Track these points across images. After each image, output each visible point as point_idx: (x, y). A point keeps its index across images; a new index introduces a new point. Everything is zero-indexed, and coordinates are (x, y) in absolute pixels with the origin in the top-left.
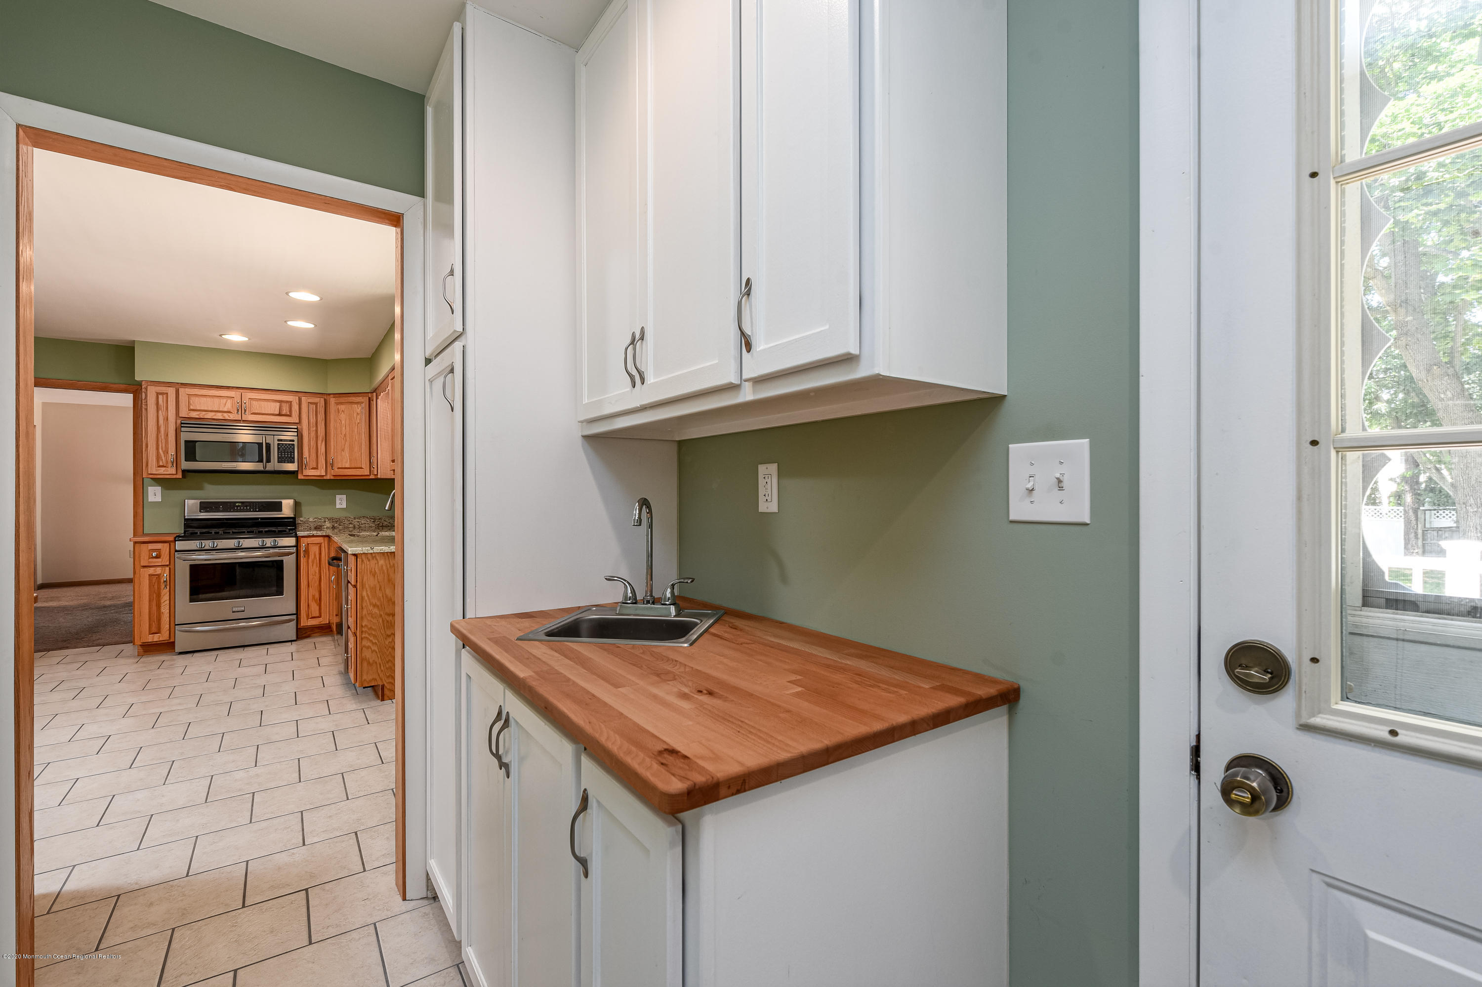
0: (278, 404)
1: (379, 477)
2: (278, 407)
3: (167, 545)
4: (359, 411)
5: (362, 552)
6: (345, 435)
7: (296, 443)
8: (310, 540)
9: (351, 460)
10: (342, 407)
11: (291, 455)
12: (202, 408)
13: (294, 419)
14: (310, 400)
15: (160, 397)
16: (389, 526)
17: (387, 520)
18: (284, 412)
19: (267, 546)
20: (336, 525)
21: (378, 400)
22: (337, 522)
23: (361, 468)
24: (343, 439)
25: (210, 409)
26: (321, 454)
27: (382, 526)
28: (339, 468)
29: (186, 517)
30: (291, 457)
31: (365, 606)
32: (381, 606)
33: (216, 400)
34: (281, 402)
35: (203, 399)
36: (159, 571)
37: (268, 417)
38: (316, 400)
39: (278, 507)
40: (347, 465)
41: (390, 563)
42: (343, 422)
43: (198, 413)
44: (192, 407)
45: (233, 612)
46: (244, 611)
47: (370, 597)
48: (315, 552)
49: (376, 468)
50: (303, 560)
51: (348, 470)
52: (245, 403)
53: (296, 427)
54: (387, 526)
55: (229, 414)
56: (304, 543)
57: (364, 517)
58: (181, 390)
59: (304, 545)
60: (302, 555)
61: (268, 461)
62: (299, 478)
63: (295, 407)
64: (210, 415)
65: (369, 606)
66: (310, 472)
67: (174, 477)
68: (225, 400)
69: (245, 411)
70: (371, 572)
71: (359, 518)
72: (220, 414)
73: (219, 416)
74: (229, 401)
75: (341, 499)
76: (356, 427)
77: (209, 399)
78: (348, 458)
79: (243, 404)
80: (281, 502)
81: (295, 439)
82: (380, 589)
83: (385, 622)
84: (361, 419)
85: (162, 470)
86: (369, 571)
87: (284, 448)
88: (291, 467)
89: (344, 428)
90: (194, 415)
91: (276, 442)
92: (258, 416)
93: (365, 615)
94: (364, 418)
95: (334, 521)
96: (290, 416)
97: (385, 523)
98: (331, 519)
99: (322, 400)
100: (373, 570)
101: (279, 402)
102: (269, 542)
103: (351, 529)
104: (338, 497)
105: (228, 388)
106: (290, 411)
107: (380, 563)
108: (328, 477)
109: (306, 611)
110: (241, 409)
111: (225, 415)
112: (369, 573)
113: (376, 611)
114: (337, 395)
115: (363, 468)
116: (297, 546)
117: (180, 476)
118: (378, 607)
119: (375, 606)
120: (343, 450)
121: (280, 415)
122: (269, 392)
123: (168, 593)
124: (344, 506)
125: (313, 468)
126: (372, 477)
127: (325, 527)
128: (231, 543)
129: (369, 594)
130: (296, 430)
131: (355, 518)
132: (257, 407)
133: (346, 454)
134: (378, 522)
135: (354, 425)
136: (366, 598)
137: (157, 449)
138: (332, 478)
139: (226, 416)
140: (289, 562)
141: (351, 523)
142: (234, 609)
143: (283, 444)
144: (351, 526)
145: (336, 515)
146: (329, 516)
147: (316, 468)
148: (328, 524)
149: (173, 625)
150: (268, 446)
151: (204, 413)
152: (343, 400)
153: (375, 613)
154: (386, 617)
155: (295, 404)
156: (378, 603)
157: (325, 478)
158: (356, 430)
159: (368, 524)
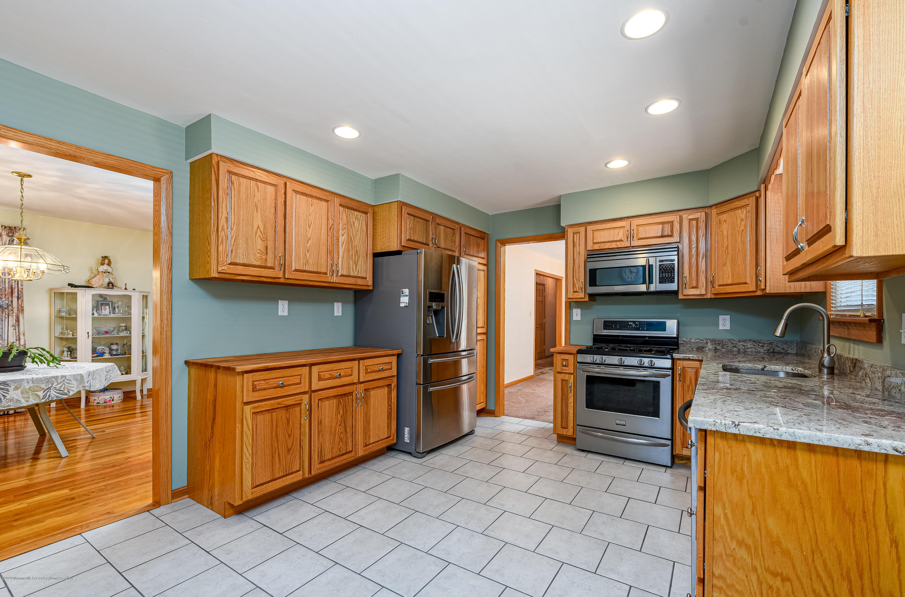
0: (661, 226)
1: (768, 291)
2: (660, 229)
3: (572, 356)
4: (743, 216)
5: (714, 429)
6: (727, 248)
7: (676, 263)
8: (686, 363)
9: (733, 275)
10: (724, 217)
11: (671, 275)
12: (602, 240)
13: (676, 238)
14: (691, 217)
15: (575, 235)
16: (782, 353)
17: (780, 345)
18: (666, 234)
19: (645, 365)
20: (718, 347)
21: (767, 192)
22: (719, 344)
23: (746, 283)
24: (725, 252)
25: (607, 240)
26: (702, 272)
27: (773, 352)
28: (719, 286)
29: (594, 333)
30: (671, 276)
31: (721, 537)
32: (756, 548)
33: (612, 231)
34: (663, 223)
35: (602, 232)
36: (567, 377)
37: (652, 240)
38: (697, 215)
39: (662, 326)
40: (729, 282)
41: (777, 463)
42: (725, 233)
43: (599, 245)
44: (595, 241)
45: (617, 424)
46: (625, 425)
47: (732, 523)
48: (691, 377)
49: (763, 281)
50: (678, 385)
51: (730, 287)
52: (633, 231)
53: (676, 246)
54: (779, 353)
55: (621, 242)
56: (680, 365)
57: (750, 340)
58: (588, 227)
59: (680, 368)
60: (678, 379)
61: (651, 282)
62: (680, 297)
63: (677, 226)
64: (607, 246)
65: (729, 539)
66: (691, 292)
67: (583, 300)
68: (618, 231)
69: (633, 237)
70: (733, 471)
71: (744, 341)
72: (614, 243)
73: (614, 245)
74: (621, 231)
75: (724, 320)
76: (740, 236)
77: (606, 232)
78: (730, 273)
79: (632, 230)
80: (665, 322)
81: (676, 258)
82: (753, 512)
83: (764, 586)
84: (745, 226)
85: (576, 295)
86: (729, 468)
87: (665, 269)
88: (673, 287)
89: (725, 240)
90: (596, 247)
91: (658, 263)
92: (643, 240)
93: (721, 555)
94: (750, 223)
95: (716, 342)
96: (671, 236)
97: (777, 349)
98: (713, 341)
99: (703, 214)
100: (738, 468)
101: (661, 224)
102: (646, 361)
103: (735, 353)
104: (721, 317)
105: (621, 219)
106: (672, 231)
107: (753, 459)
108: (709, 296)
109: (681, 439)
110: (630, 236)
111: (618, 243)
112: (729, 472)
113: (742, 553)
114: (718, 206)
115: (747, 284)
116: (672, 369)
117: (587, 299)
118: (748, 548)
119: (741, 543)
120: (724, 265)
121: (662, 236)
122: (654, 216)
123: (573, 397)
124: (728, 327)
125: (693, 288)
126: (759, 293)
127: (707, 349)
128: (615, 360)
129: (730, 515)
130: (676, 249)
131: (739, 341)
132: (644, 232)
133: (728, 269)
134: (768, 348)
135: (737, 233)
136: (723, 521)
137: (573, 278)
138: (713, 297)
139: (619, 245)
140: (665, 385)
141: (735, 347)
142: (618, 422)
143: (664, 264)
144: (735, 349)
145: (718, 337)
146: (712, 337)
147: (696, 287)
148: (710, 346)
149: (576, 425)
150: (650, 267)
151: (603, 244)
152: (724, 209)
153: (742, 557)
154: (768, 577)
155: (676, 223)
156: (750, 542)
157: (705, 297)
158: (739, 240)
159: (755, 348)
